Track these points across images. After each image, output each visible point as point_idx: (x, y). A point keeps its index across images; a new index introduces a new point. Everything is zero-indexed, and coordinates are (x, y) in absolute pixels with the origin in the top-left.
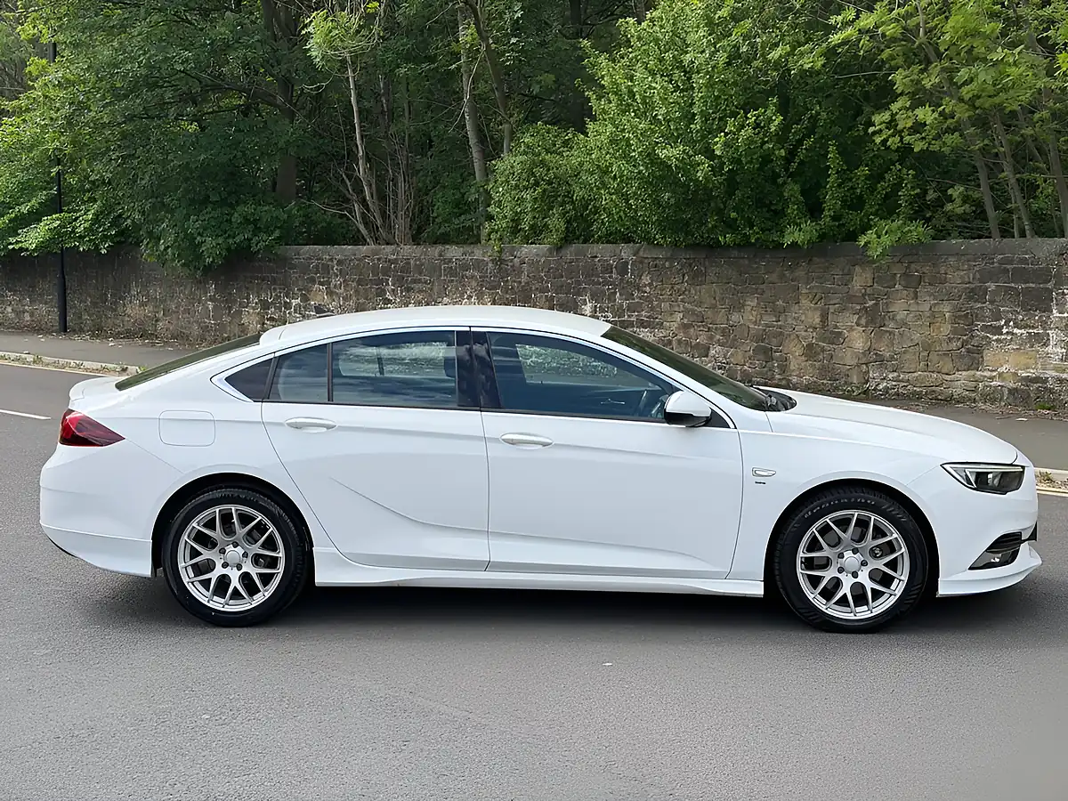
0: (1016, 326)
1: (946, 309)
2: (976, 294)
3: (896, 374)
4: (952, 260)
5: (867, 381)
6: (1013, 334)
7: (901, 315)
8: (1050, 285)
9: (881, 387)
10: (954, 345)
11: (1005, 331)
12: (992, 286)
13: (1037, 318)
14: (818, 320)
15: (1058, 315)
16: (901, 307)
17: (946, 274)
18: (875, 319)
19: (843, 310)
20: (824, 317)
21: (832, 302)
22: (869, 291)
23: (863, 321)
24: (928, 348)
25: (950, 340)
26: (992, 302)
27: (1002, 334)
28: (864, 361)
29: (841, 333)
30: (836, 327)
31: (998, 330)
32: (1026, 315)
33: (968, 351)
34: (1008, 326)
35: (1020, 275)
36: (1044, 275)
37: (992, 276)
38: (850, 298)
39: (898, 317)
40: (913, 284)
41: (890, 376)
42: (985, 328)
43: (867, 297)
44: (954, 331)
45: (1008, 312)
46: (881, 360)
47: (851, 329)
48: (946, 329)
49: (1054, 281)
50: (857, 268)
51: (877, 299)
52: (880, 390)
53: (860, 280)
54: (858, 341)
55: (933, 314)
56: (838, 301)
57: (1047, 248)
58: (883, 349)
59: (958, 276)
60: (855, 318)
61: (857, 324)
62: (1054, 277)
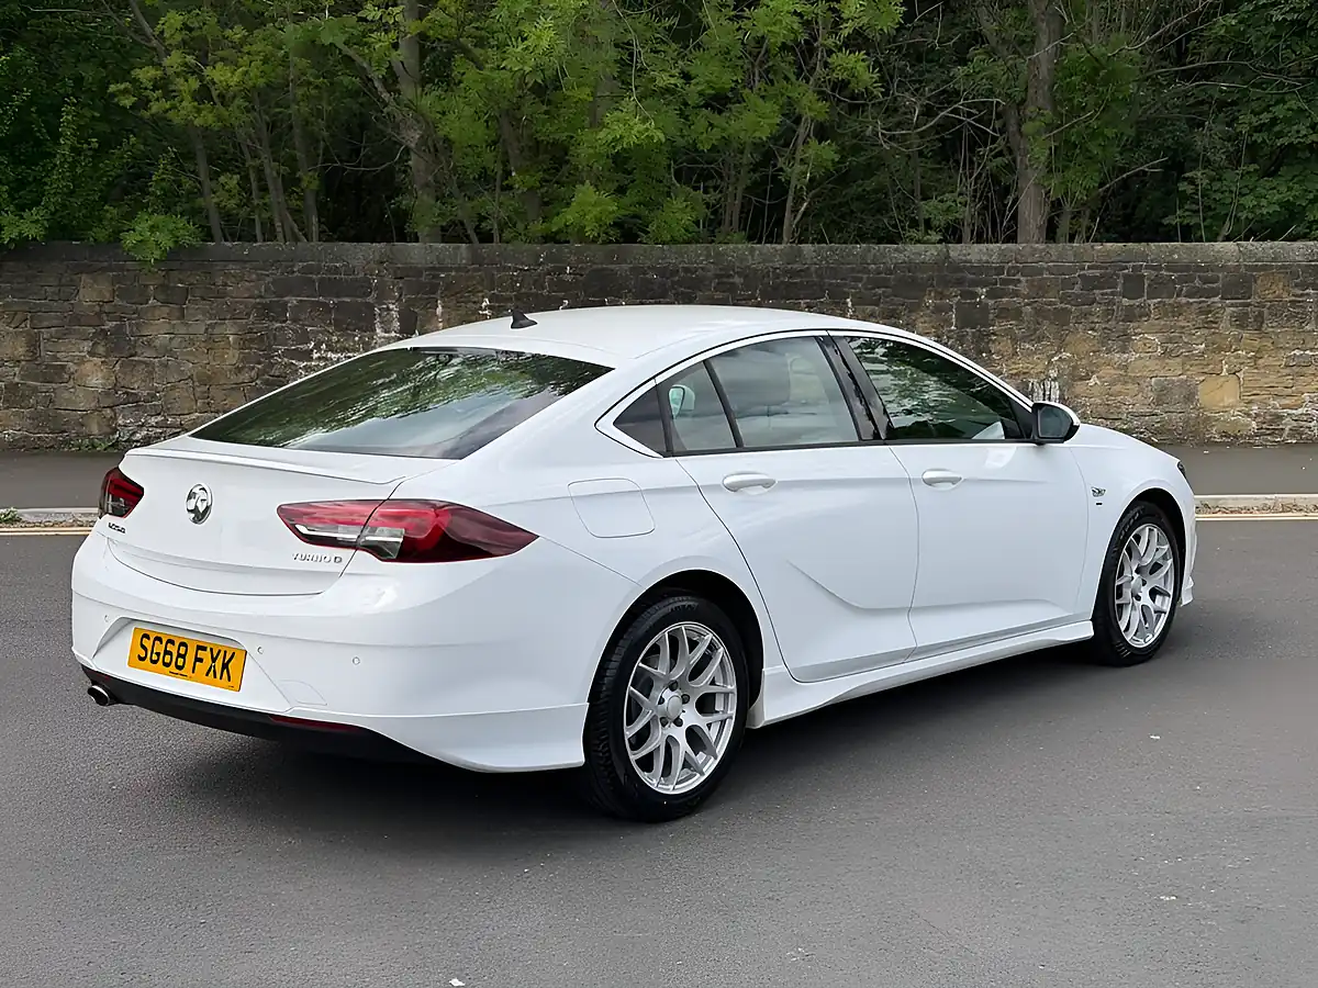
0: (330, 348)
1: (230, 331)
2: (268, 311)
3: (160, 418)
4: (233, 268)
5: (115, 431)
6: (326, 359)
7: (162, 340)
8: (370, 299)
9: (139, 436)
10: (245, 377)
11: (315, 356)
12: (293, 301)
13: (357, 339)
14: (21, 350)
15: (384, 334)
16: (159, 329)
17: (226, 285)
18: (118, 345)
19: (66, 334)
20: (33, 345)
21: (45, 324)
22: (107, 308)
23: (101, 349)
24: (206, 380)
25: (239, 370)
26: (295, 321)
27: (311, 359)
28: (108, 402)
29: (63, 367)
30: (58, 359)
31: (307, 355)
32: (342, 336)
33: (267, 383)
34: (319, 350)
35: (329, 287)
36: (363, 287)
37: (285, 288)
38: (77, 320)
39: (157, 343)
40: (175, 300)
41: (153, 421)
42: (287, 353)
43: (104, 316)
44: (244, 359)
45: (319, 332)
46: (133, 399)
47: (82, 361)
48: (232, 357)
49: (374, 294)
50: (84, 277)
51: (121, 319)
52: (137, 441)
53: (91, 292)
54: (96, 377)
55: (211, 341)
56: (55, 322)
57: (362, 255)
58: (138, 386)
59: (243, 288)
60: (87, 345)
61: (91, 353)
62: (376, 289)
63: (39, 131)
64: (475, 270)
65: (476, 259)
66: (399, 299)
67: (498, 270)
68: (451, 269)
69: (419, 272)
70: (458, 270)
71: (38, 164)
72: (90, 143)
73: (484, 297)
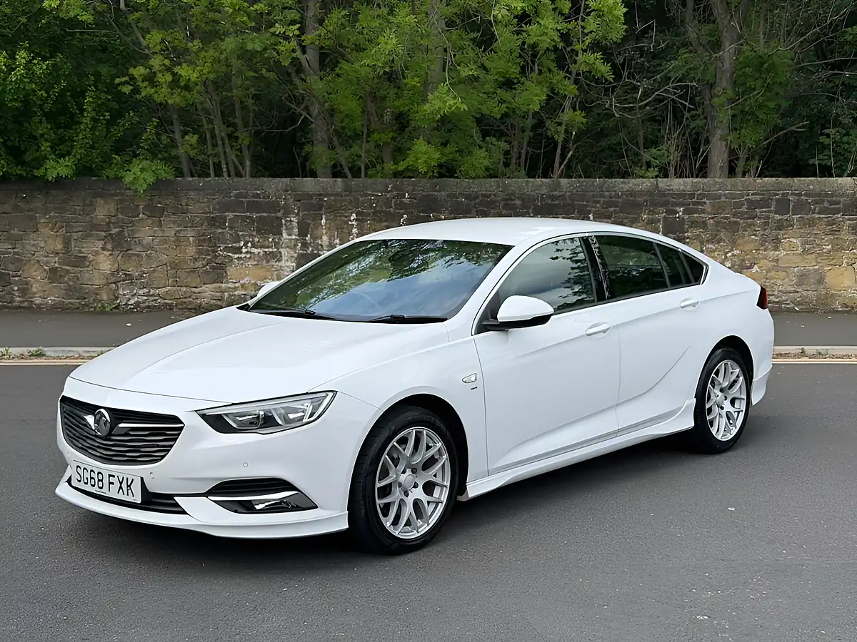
0: (253, 246)
1: (190, 234)
2: (216, 222)
3: (145, 290)
4: (192, 194)
5: (117, 298)
6: (251, 253)
7: (147, 240)
8: (279, 214)
9: (132, 302)
10: (199, 264)
11: (244, 250)
12: (230, 215)
13: (270, 240)
14: (60, 246)
15: (288, 237)
16: (146, 233)
17: (187, 205)
18: (120, 243)
19: (88, 236)
20: (67, 243)
21: (75, 230)
22: (113, 220)
23: (109, 246)
24: (175, 266)
25: (196, 259)
26: (231, 228)
27: (241, 253)
28: (113, 279)
29: (85, 257)
30: (81, 252)
31: (239, 250)
32: (261, 238)
33: (213, 268)
34: (247, 247)
35: (253, 207)
36: (274, 207)
37: (227, 207)
38: (94, 227)
39: (144, 242)
40: (156, 214)
41: (141, 292)
42: (226, 249)
43: (111, 225)
44: (200, 252)
45: (246, 235)
46: (129, 277)
47: (97, 253)
48: (191, 251)
49: (282, 211)
50: (98, 199)
51: (121, 227)
52: (131, 305)
53: (103, 210)
54: (105, 263)
55: (178, 239)
56: (81, 229)
57: (275, 186)
58: (133, 271)
59: (198, 205)
60: (100, 244)
61: (103, 249)
62: (283, 207)
63: (72, 108)
64: (346, 196)
65: (348, 189)
66: (297, 214)
67: (361, 196)
68: (331, 195)
69: (310, 196)
70: (335, 195)
71: (71, 129)
72: (104, 116)
73: (352, 213)
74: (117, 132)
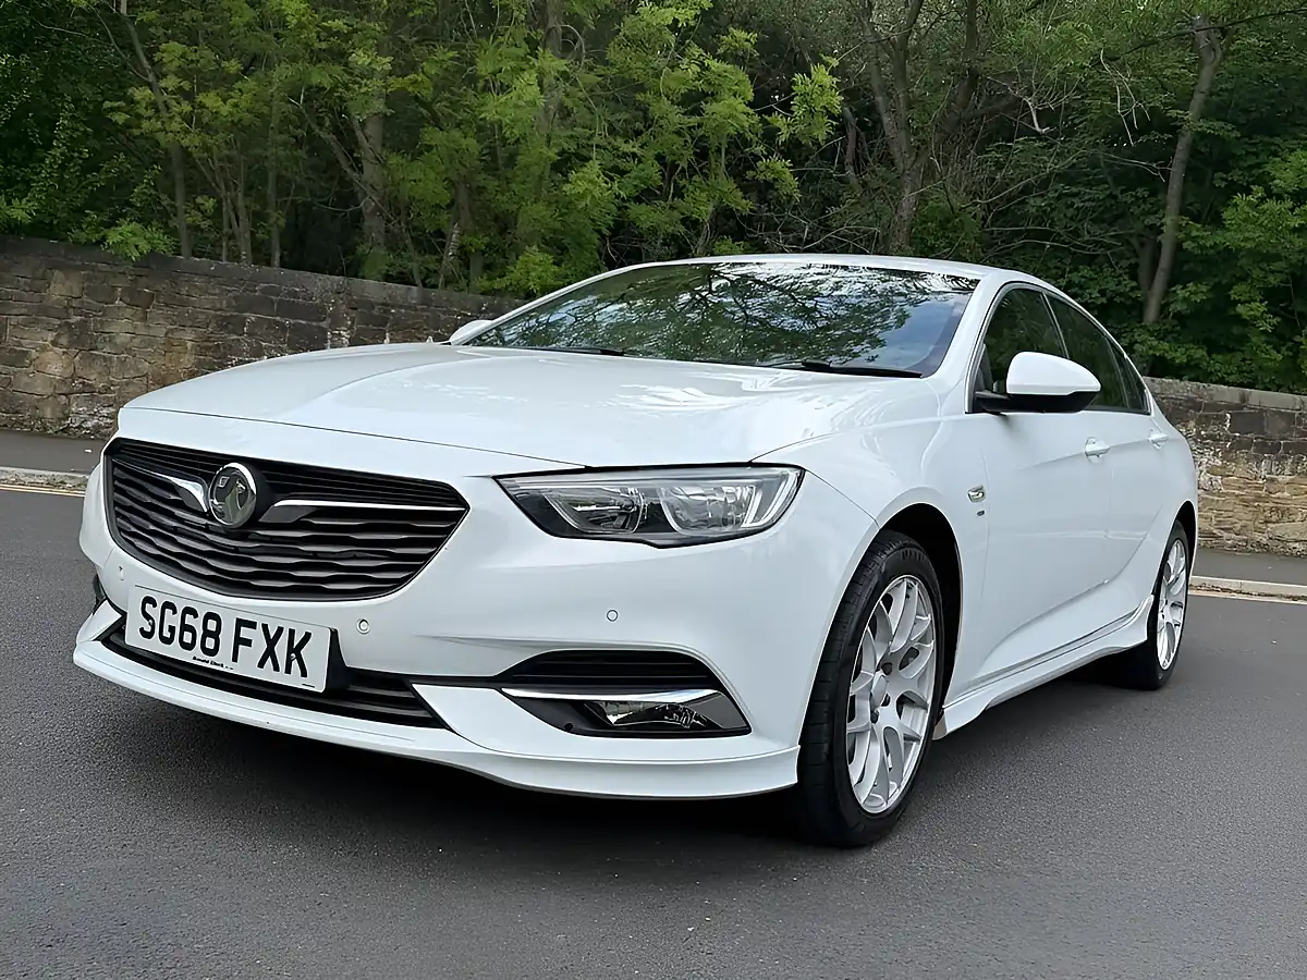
1: (188, 336)
2: (225, 324)
3: (111, 410)
4: (199, 281)
5: (67, 417)
7: (123, 338)
8: (324, 324)
9: (89, 424)
12: (251, 317)
16: (122, 328)
17: (189, 295)
18: (82, 339)
19: (36, 322)
20: (2, 330)
21: (15, 312)
22: (75, 303)
23: (64, 340)
24: (160, 380)
26: (250, 335)
28: (65, 390)
29: (25, 354)
30: (20, 345)
35: (288, 309)
36: (317, 313)
37: (246, 305)
38: (45, 310)
39: (118, 341)
40: (140, 303)
41: (104, 412)
43: (71, 310)
44: (199, 365)
45: (272, 348)
46: (88, 389)
47: (44, 349)
48: (188, 361)
49: (329, 320)
50: (57, 273)
51: (86, 315)
52: (88, 429)
53: (60, 288)
54: (56, 365)
55: (169, 344)
56: (23, 311)
57: (320, 285)
58: (94, 377)
59: (207, 299)
60: (51, 336)
61: (54, 343)
62: (330, 316)
63: (34, 136)
64: (423, 310)
65: (426, 302)
66: (350, 328)
67: (444, 313)
68: (401, 307)
69: (372, 306)
70: (408, 308)
71: (27, 167)
72: (81, 153)
73: (428, 335)
74: (98, 179)
